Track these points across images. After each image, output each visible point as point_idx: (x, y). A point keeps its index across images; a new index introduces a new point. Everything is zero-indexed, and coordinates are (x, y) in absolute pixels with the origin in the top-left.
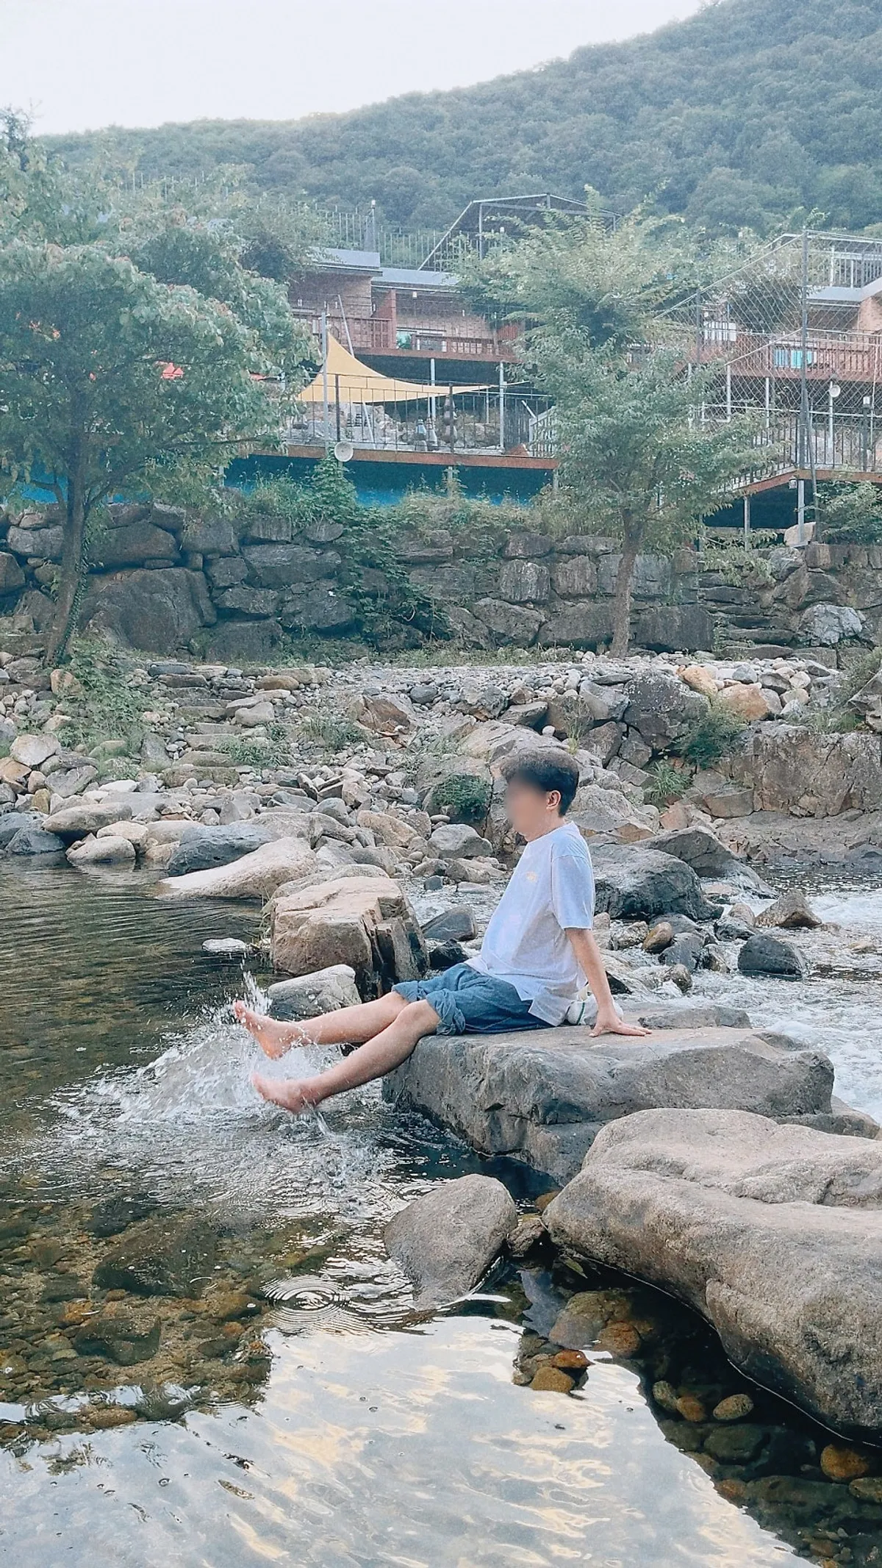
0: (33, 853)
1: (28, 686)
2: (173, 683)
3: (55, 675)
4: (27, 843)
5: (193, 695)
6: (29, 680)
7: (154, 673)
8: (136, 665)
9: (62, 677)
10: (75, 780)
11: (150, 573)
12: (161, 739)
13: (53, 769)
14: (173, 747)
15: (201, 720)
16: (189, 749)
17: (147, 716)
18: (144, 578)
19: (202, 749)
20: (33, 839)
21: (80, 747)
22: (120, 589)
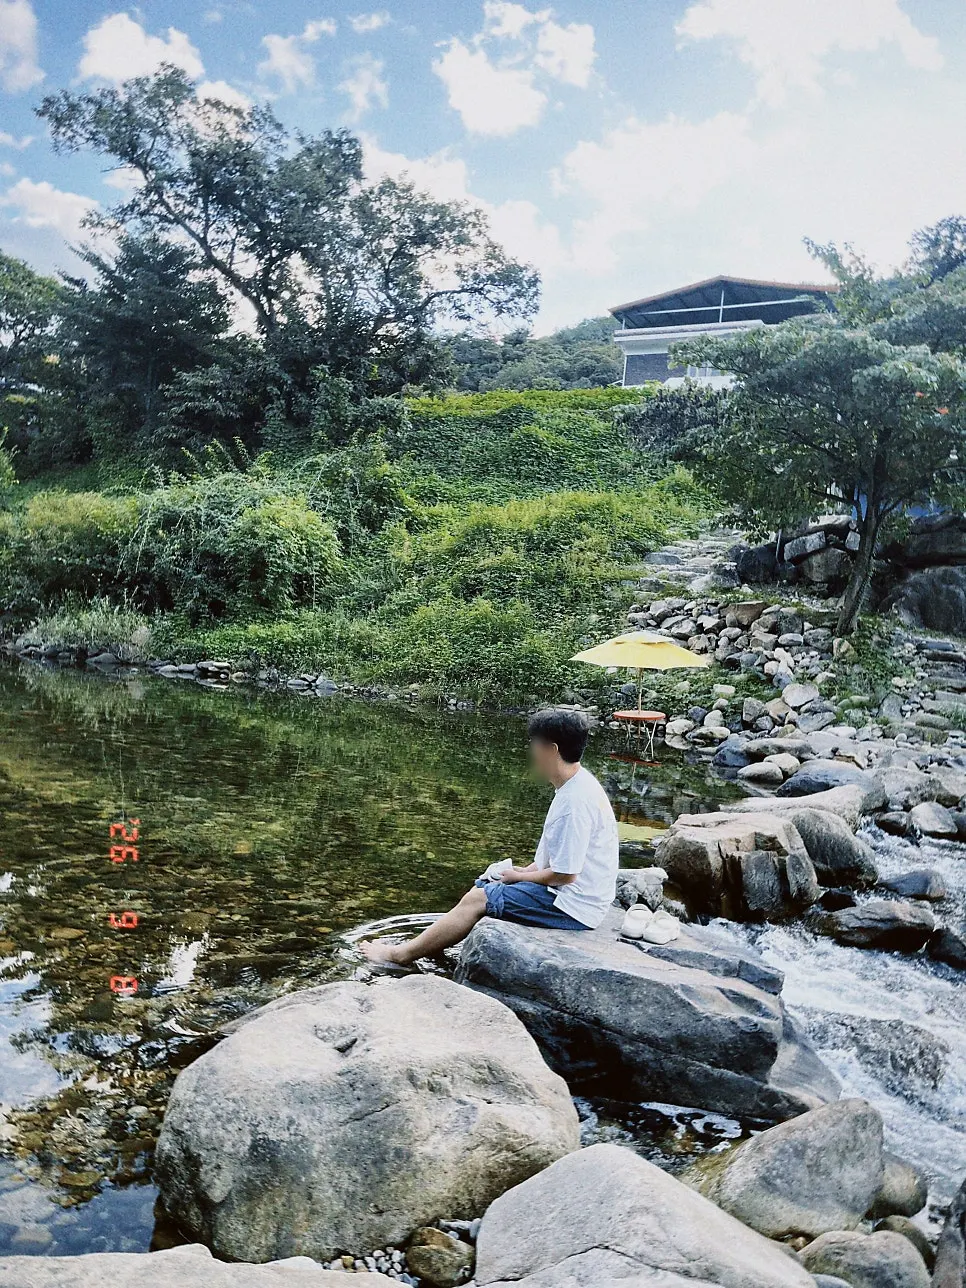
0: (727, 766)
1: (816, 649)
2: (934, 657)
3: (836, 642)
4: (724, 757)
5: (946, 669)
6: (819, 644)
7: (920, 647)
8: (908, 640)
9: (840, 645)
10: (817, 720)
11: (950, 568)
12: (901, 699)
13: (806, 711)
14: (907, 707)
15: (943, 689)
16: (921, 711)
17: (896, 681)
18: (945, 571)
19: (932, 712)
20: (729, 755)
21: (834, 698)
22: (924, 581)
